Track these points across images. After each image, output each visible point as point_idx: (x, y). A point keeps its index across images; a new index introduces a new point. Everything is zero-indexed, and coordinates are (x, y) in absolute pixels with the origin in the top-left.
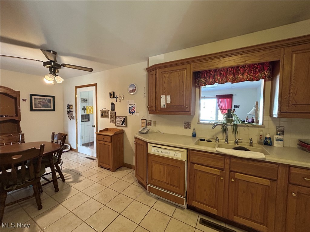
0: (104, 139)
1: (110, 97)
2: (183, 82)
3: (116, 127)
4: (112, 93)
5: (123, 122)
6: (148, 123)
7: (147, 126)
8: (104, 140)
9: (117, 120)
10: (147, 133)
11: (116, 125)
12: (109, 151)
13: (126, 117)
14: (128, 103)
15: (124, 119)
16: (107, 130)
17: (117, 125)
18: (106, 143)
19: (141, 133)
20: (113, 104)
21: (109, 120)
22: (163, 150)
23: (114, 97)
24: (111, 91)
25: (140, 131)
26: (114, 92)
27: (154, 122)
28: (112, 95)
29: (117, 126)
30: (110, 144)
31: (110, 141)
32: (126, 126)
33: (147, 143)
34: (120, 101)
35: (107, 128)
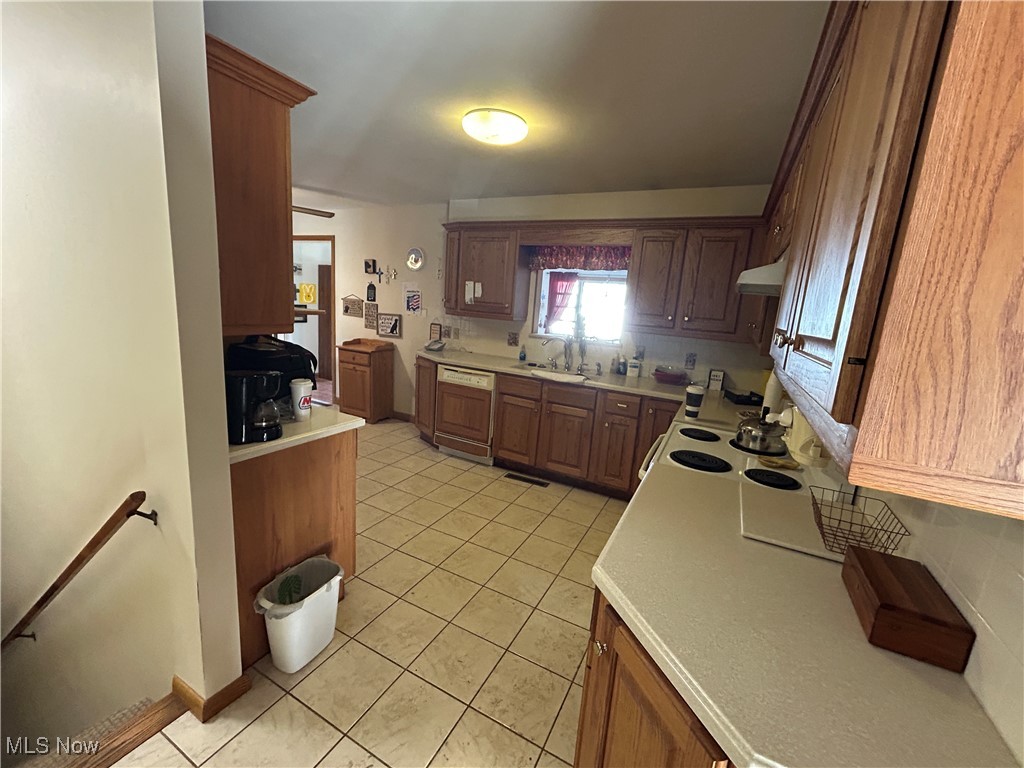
0: (354, 359)
1: (366, 272)
2: (503, 261)
3: (378, 338)
4: (371, 263)
5: (394, 329)
6: (444, 332)
7: (443, 339)
8: (356, 361)
9: (380, 322)
10: (440, 349)
11: (378, 333)
12: (363, 382)
13: (400, 316)
14: (406, 288)
15: (396, 320)
16: (357, 342)
17: (380, 332)
18: (358, 368)
19: (428, 349)
20: (371, 288)
21: (362, 321)
22: (461, 375)
23: (374, 272)
24: (370, 257)
25: (427, 345)
26: (374, 261)
27: (455, 329)
28: (371, 267)
29: (381, 336)
30: (367, 370)
31: (366, 362)
32: (401, 336)
33: (436, 364)
34: (388, 282)
35: (359, 340)
